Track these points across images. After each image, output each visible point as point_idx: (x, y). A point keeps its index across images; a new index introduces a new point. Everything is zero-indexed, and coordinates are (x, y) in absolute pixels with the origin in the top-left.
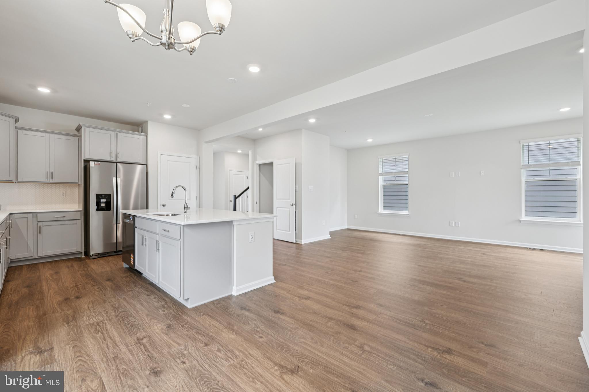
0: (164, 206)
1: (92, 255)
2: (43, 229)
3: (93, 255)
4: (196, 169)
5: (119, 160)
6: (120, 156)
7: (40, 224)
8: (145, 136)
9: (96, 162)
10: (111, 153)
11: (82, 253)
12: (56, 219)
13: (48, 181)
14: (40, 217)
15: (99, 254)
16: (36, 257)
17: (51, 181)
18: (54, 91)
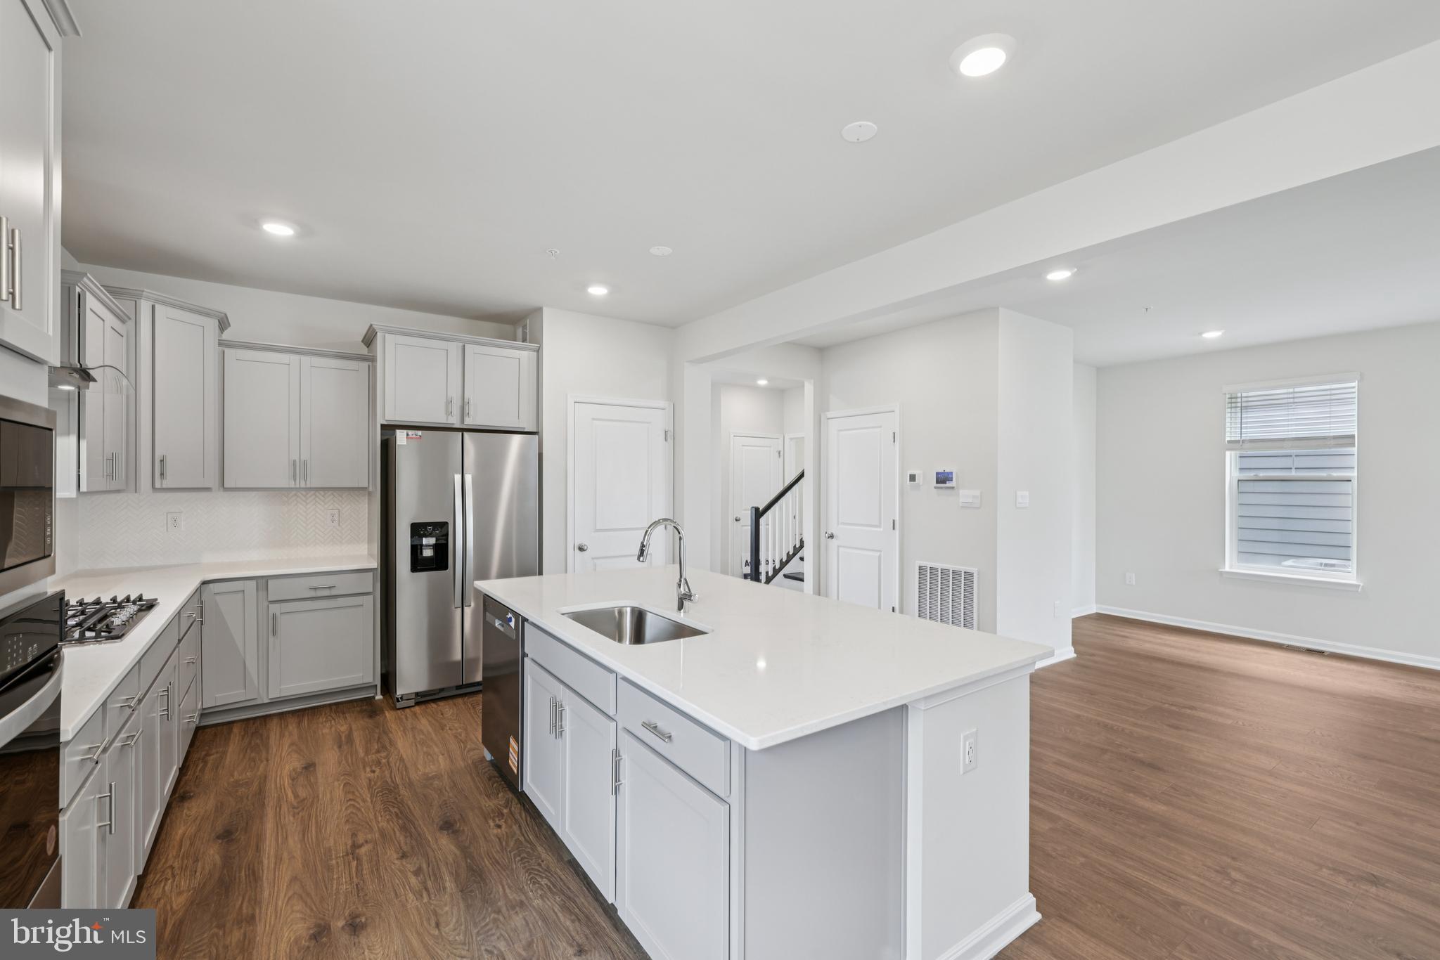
0: (581, 549)
1: (401, 698)
2: (283, 622)
3: (404, 698)
4: (666, 440)
5: (469, 422)
6: (472, 413)
7: (274, 608)
8: (534, 351)
9: (411, 432)
10: (449, 402)
11: (376, 686)
12: (313, 594)
13: (295, 484)
14: (275, 590)
15: (417, 694)
16: (266, 701)
17: (303, 485)
18: (305, 230)
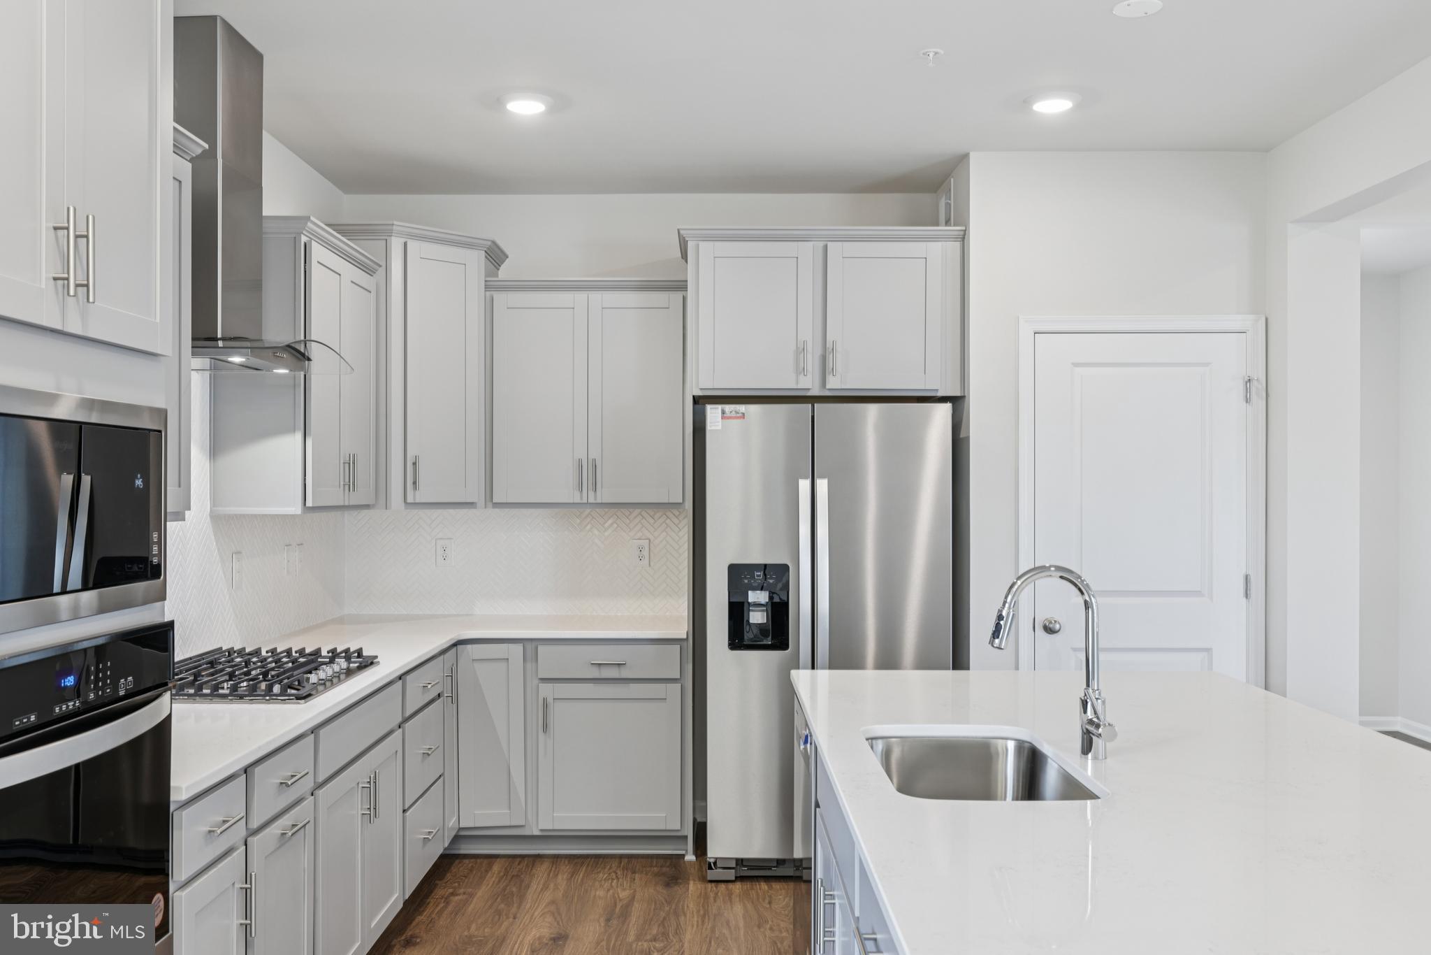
0: (1049, 630)
1: (715, 863)
2: (558, 710)
3: (719, 864)
5: (835, 384)
6: (839, 367)
7: (547, 690)
8: (955, 239)
9: (729, 408)
10: (801, 351)
11: (686, 837)
12: (595, 673)
13: (581, 498)
14: (549, 662)
15: (740, 862)
16: (536, 833)
17: (591, 500)
18: (559, 103)
